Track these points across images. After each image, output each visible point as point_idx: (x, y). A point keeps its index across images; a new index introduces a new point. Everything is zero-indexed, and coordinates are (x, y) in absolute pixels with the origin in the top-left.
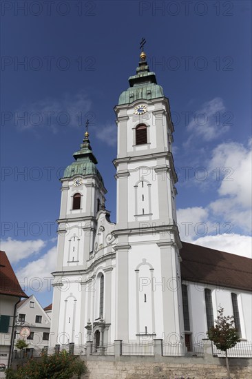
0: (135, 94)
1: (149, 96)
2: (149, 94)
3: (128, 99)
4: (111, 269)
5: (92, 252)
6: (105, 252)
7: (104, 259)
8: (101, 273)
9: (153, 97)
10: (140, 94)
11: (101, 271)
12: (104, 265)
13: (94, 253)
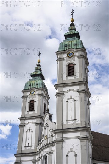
0: (68, 45)
1: (75, 46)
2: (75, 45)
3: (64, 47)
4: (52, 153)
5: (40, 140)
6: (49, 141)
7: (48, 145)
8: (45, 155)
9: (77, 48)
10: (70, 44)
11: (45, 154)
12: (47, 150)
13: (41, 141)
